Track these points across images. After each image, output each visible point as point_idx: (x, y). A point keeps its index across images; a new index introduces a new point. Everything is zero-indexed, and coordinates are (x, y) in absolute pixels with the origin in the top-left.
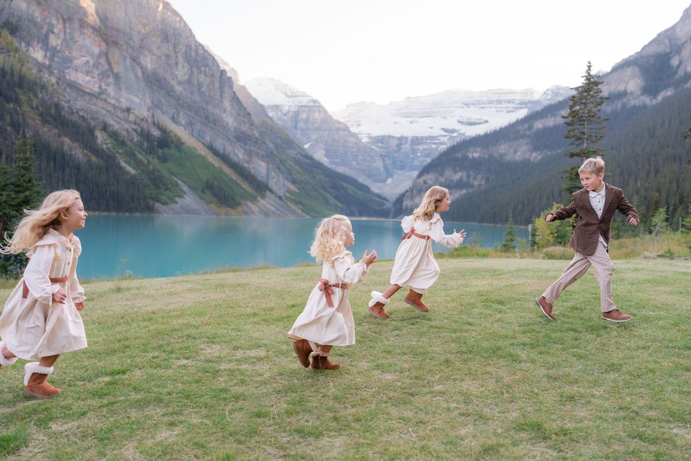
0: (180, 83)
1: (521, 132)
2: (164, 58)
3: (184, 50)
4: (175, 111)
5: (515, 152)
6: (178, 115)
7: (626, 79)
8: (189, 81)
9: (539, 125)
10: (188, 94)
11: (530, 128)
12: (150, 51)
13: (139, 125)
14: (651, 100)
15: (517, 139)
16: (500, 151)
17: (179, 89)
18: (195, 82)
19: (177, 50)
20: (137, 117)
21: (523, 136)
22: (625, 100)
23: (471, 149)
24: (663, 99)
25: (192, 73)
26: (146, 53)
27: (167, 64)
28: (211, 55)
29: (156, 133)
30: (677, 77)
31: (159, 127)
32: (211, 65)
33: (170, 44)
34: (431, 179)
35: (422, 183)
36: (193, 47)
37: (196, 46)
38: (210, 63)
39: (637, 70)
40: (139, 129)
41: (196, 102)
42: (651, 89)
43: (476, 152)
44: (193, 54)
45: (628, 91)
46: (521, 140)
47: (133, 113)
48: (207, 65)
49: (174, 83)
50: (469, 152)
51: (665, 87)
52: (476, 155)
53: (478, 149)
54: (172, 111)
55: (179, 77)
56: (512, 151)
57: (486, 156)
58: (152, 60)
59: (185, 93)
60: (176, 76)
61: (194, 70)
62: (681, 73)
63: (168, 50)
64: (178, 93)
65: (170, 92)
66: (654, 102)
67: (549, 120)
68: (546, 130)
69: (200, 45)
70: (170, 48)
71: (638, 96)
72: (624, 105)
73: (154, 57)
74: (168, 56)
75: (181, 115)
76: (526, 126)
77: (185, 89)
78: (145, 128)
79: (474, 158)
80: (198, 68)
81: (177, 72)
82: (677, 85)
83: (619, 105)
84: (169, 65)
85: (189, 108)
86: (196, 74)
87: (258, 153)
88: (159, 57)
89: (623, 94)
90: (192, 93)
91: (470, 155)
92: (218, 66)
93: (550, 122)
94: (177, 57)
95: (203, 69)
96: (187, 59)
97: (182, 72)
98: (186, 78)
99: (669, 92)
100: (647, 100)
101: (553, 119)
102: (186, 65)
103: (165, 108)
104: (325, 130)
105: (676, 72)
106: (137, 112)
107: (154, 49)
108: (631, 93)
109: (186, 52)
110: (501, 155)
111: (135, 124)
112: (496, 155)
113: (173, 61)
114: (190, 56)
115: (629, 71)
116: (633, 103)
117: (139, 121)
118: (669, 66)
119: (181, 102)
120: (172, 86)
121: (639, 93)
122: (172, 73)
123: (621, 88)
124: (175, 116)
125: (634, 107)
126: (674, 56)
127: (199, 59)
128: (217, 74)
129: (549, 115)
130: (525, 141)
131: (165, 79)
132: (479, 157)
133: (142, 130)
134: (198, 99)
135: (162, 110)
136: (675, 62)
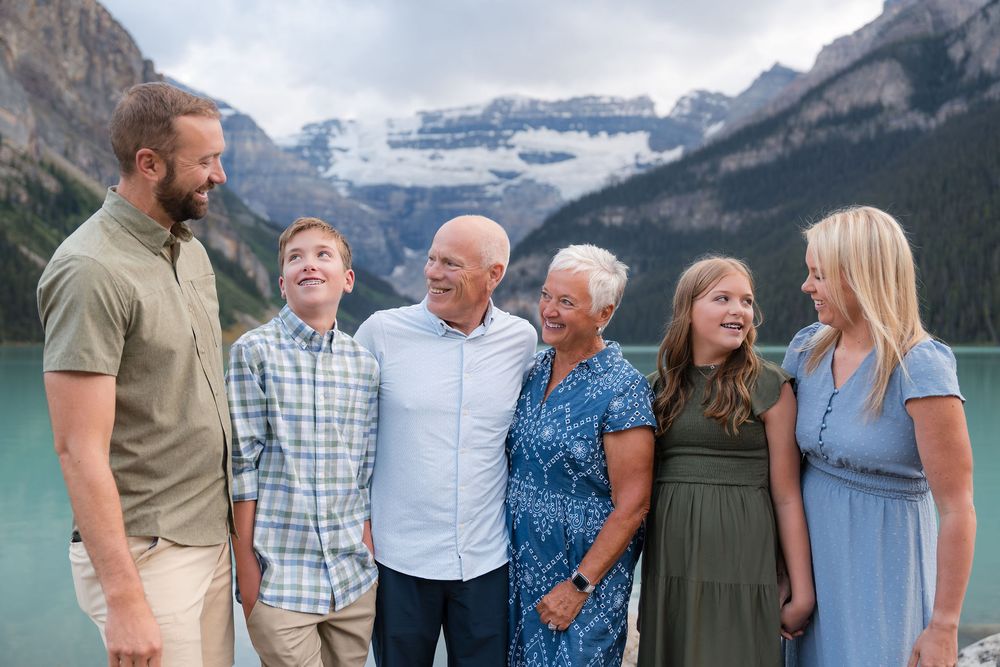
0: (73, 84)
1: (699, 177)
2: (41, 35)
3: (76, 21)
4: (67, 140)
5: (691, 214)
6: (75, 148)
7: (879, 82)
8: (88, 82)
9: (730, 164)
10: (88, 107)
11: (714, 169)
12: (16, 21)
13: (19, 169)
14: (927, 120)
15: (691, 189)
16: (662, 212)
17: (70, 96)
18: (98, 83)
19: (66, 20)
20: (14, 152)
21: (702, 185)
22: (880, 118)
23: (607, 210)
24: (948, 117)
25: (91, 66)
26: (9, 25)
27: (48, 47)
28: (126, 32)
29: (51, 184)
30: (965, 79)
31: (53, 171)
32: (125, 51)
33: (51, 7)
34: (534, 267)
35: (517, 274)
36: (93, 15)
37: (97, 12)
38: (124, 46)
39: (897, 67)
40: (21, 176)
41: (102, 122)
42: (924, 99)
43: (617, 214)
44: (93, 28)
45: (885, 103)
46: (699, 193)
47: (7, 145)
48: (119, 51)
49: (61, 84)
50: (604, 215)
51: (949, 97)
52: (618, 220)
53: (621, 210)
54: (63, 140)
55: (70, 74)
56: (683, 212)
57: (636, 222)
58: (20, 39)
59: (80, 104)
60: (65, 70)
61: (97, 59)
62: (972, 71)
63: (49, 19)
64: (69, 105)
65: (54, 104)
66: (933, 123)
67: (747, 155)
68: (745, 176)
69: (104, 10)
70: (53, 16)
71: (905, 113)
72: (880, 128)
73: (24, 34)
74: (49, 32)
75: (81, 148)
76: (706, 166)
77: (81, 98)
78: (31, 175)
79: (613, 227)
80: (104, 56)
81: (66, 64)
82: (969, 92)
83: (870, 128)
84: (51, 49)
85: (89, 133)
86: (99, 68)
87: (218, 223)
88: (33, 34)
89: (876, 109)
90: (94, 105)
91: (606, 220)
92: (138, 53)
93: (749, 159)
94: (65, 34)
95: (111, 57)
96: (85, 39)
97: (73, 65)
98: (80, 75)
99: (958, 107)
100: (919, 119)
101: (754, 153)
102: (81, 49)
103: (51, 135)
104: (266, 176)
105: (962, 72)
106: (14, 145)
107: (24, 17)
108: (891, 107)
109: (80, 24)
110: (665, 220)
111: (13, 165)
112: (655, 220)
113: (58, 41)
114: (88, 32)
115: (883, 69)
116: (895, 124)
117: (18, 161)
118: (948, 62)
119: (75, 122)
120: (59, 93)
121: (904, 106)
122: (58, 66)
123: (871, 97)
124: (70, 151)
125: (899, 133)
126: (955, 42)
127: (103, 38)
128: (138, 69)
129: (747, 146)
130: (708, 194)
131: (46, 78)
132: (624, 224)
133: (27, 178)
134: (105, 116)
135: (46, 139)
136: (957, 52)
